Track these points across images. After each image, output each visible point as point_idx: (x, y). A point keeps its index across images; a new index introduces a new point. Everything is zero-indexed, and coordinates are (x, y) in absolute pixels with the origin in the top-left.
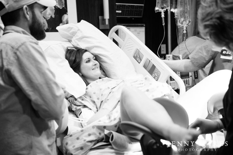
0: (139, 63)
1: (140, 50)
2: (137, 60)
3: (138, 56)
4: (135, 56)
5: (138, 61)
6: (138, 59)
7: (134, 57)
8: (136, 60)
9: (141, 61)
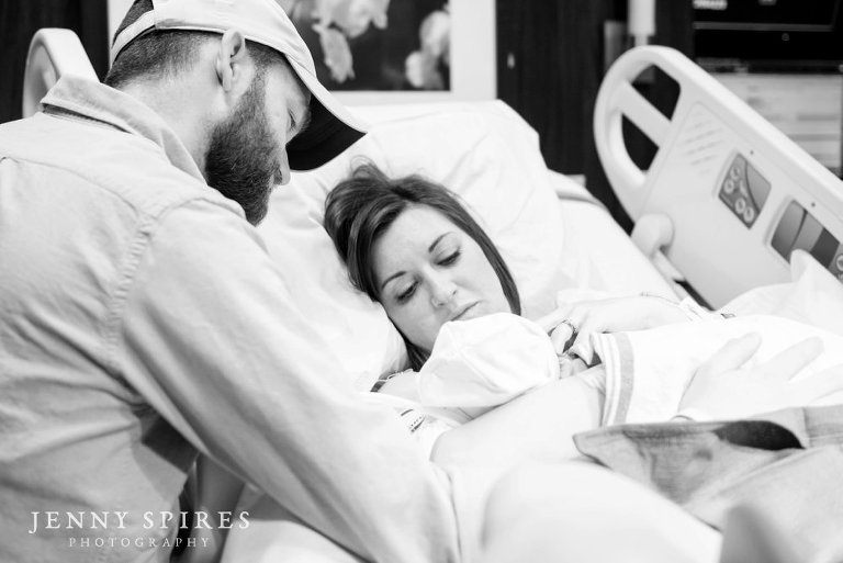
0: (749, 225)
1: (751, 159)
2: (739, 211)
3: (743, 190)
4: (729, 191)
5: (741, 217)
6: (742, 206)
7: (723, 196)
8: (733, 209)
9: (758, 211)
